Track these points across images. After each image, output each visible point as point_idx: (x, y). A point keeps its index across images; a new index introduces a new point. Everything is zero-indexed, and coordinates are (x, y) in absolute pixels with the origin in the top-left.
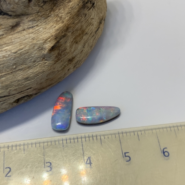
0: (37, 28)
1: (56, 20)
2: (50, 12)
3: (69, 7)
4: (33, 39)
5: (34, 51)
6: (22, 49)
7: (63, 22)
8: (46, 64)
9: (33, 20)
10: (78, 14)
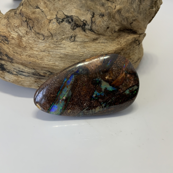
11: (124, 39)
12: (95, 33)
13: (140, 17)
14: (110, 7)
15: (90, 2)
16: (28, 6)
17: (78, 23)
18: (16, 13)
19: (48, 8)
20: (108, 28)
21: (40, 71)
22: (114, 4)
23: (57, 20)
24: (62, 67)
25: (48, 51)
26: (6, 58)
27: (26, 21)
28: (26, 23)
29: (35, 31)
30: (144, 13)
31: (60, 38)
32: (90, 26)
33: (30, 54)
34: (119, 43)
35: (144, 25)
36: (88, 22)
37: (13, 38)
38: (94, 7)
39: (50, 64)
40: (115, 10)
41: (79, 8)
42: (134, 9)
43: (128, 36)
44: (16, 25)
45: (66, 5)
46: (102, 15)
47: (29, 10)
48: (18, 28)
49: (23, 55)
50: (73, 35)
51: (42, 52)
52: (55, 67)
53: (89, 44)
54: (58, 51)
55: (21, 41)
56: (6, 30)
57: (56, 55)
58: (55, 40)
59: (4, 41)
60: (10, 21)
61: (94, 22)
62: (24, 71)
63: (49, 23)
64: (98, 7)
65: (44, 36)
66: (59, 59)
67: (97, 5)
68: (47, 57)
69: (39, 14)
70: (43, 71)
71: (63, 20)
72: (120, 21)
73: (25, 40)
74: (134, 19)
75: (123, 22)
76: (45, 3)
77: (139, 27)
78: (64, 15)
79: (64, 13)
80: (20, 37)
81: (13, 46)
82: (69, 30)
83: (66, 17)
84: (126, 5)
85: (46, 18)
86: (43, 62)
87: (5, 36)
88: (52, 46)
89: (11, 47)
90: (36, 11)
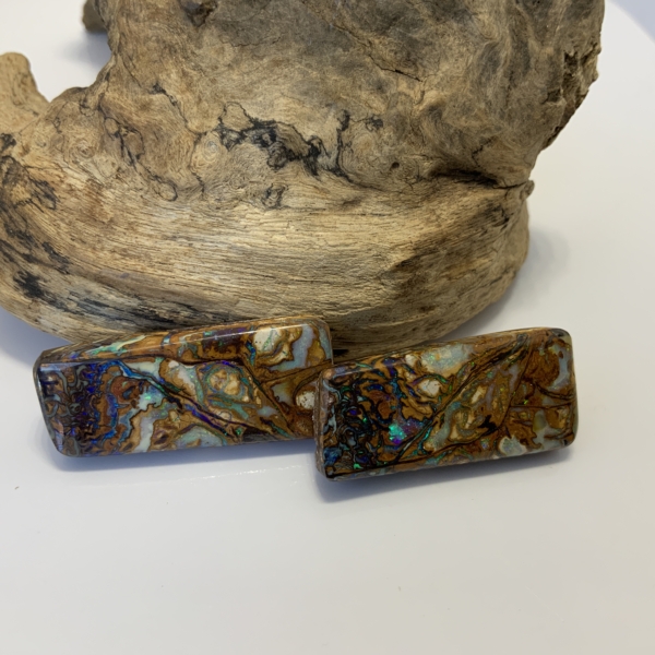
0: (388, 220)
1: (428, 219)
2: (423, 200)
3: (460, 204)
4: (374, 235)
5: (368, 257)
6: (347, 245)
7: (440, 226)
8: (380, 292)
9: (387, 203)
10: (472, 223)
11: (449, 205)
12: (351, 181)
13: (510, 130)
14: (405, 95)
15: (335, 78)
16: (128, 83)
17: (293, 148)
18: (86, 104)
19: (193, 92)
20: (395, 165)
21: (157, 304)
22: (418, 87)
23: (222, 137)
24: (230, 295)
25: (188, 238)
26: (45, 256)
27: (117, 134)
28: (117, 141)
29: (147, 169)
30: (522, 116)
31: (228, 196)
32: (333, 157)
33: (125, 247)
34: (434, 218)
35: (525, 156)
36: (327, 145)
37: (71, 190)
38: (348, 95)
39: (193, 283)
40: (421, 108)
41: (298, 97)
42: (490, 102)
43: (465, 195)
44: (85, 148)
45: (252, 83)
46: (376, 123)
47: (130, 97)
48: (91, 156)
49: (102, 249)
50: (274, 188)
51: (168, 241)
52: (207, 292)
53: (327, 219)
54: (222, 238)
55: (98, 201)
56: (50, 162)
57: (215, 251)
58: (212, 201)
59: (40, 200)
60: (65, 131)
61: (348, 145)
62: (104, 302)
63: (195, 143)
64: (364, 95)
65: (174, 186)
66: (225, 266)
67: (360, 87)
68: (184, 259)
69: (161, 111)
70: (168, 304)
71: (242, 136)
72: (437, 142)
73: (111, 196)
74: (487, 136)
75: (448, 146)
76: (185, 74)
77: (504, 165)
78: (247, 119)
79: (247, 112)
80: (95, 188)
81: (71, 217)
82: (260, 169)
83: (252, 125)
84: (459, 90)
85: (186, 127)
86: (170, 274)
87: (46, 184)
88: (202, 222)
89: (62, 220)
90: (151, 100)
